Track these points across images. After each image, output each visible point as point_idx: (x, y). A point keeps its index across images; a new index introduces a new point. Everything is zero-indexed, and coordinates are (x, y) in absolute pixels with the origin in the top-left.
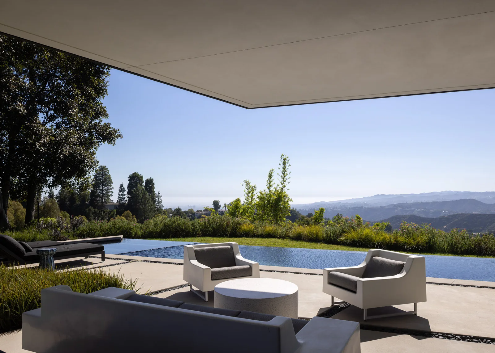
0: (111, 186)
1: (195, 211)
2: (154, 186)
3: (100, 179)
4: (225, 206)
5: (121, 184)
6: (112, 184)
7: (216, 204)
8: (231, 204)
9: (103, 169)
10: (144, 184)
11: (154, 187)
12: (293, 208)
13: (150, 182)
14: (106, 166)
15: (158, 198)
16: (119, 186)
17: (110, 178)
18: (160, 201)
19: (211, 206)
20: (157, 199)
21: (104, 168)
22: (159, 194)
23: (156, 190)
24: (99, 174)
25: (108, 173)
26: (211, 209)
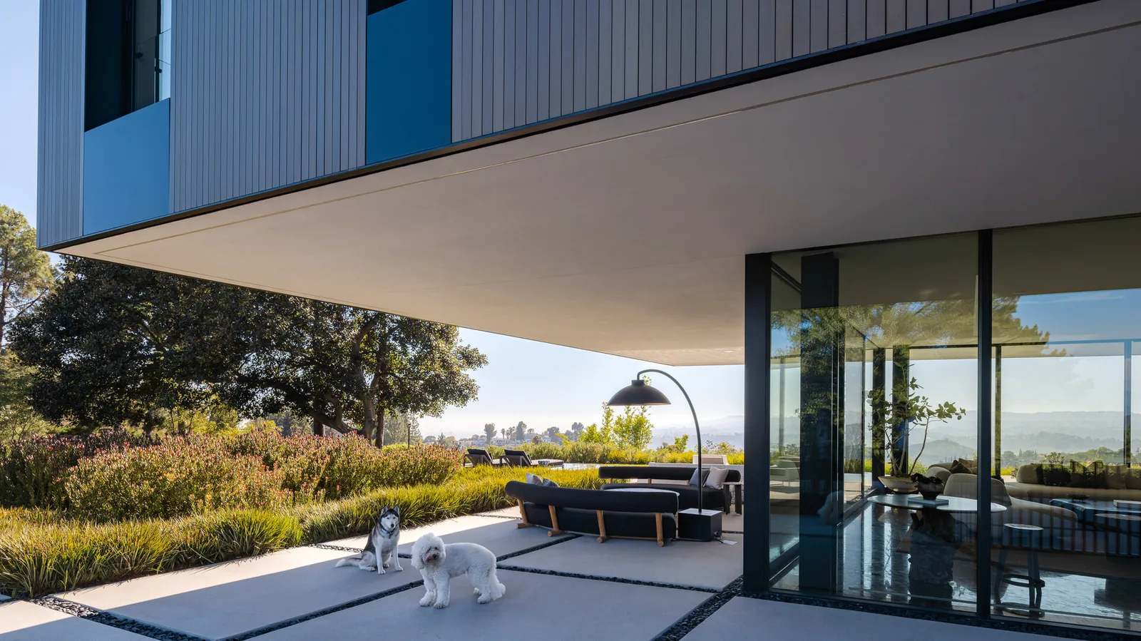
1: (457, 439)
4: (503, 431)
7: (489, 429)
8: (511, 429)
19: (482, 432)
20: (411, 421)
26: (482, 437)
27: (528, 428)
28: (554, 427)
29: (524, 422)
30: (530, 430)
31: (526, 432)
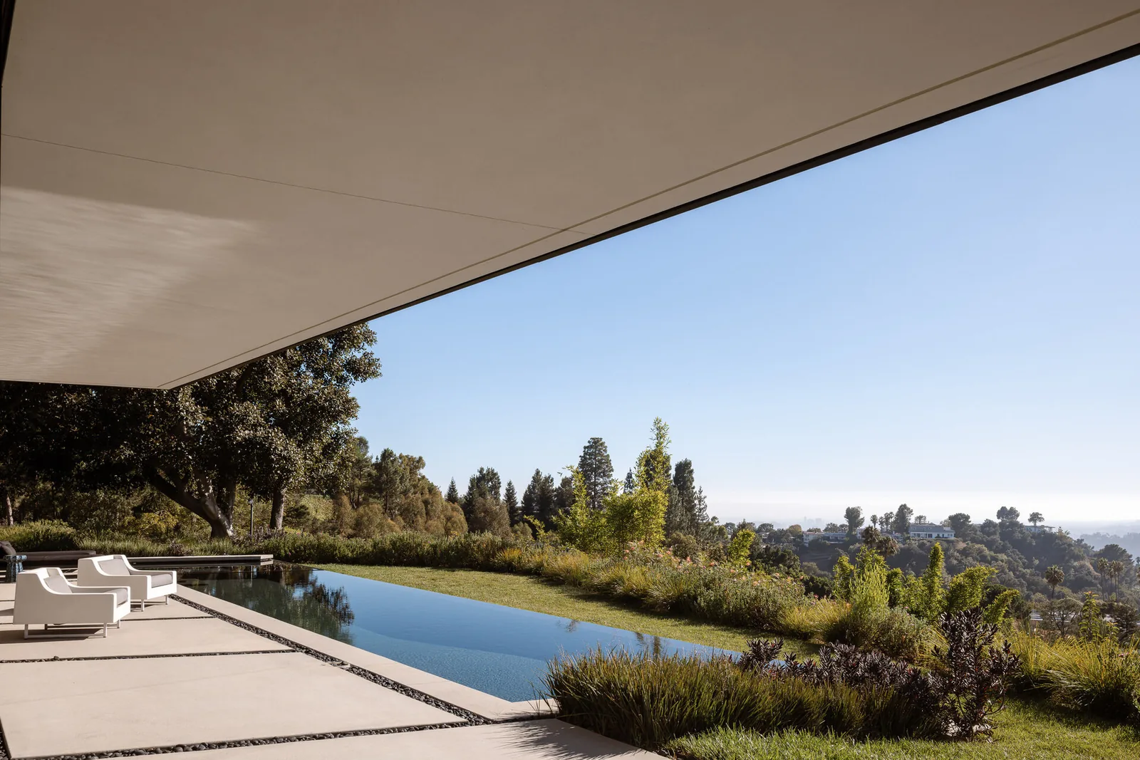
0: (609, 476)
1: (804, 529)
2: (693, 476)
3: (592, 464)
4: (874, 519)
5: (629, 472)
6: (612, 473)
7: (853, 515)
8: (888, 517)
9: (595, 443)
10: (673, 472)
11: (693, 478)
12: (1060, 531)
13: (684, 468)
14: (601, 439)
15: (700, 501)
16: (626, 476)
17: (608, 462)
18: (702, 506)
19: (841, 520)
20: (696, 502)
21: (598, 441)
22: (701, 492)
23: (696, 484)
24: (590, 454)
25: (605, 451)
26: (842, 526)
27: (916, 514)
28: (960, 514)
29: (908, 506)
30: (920, 518)
31: (912, 520)
